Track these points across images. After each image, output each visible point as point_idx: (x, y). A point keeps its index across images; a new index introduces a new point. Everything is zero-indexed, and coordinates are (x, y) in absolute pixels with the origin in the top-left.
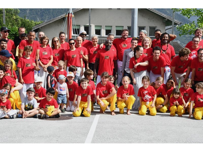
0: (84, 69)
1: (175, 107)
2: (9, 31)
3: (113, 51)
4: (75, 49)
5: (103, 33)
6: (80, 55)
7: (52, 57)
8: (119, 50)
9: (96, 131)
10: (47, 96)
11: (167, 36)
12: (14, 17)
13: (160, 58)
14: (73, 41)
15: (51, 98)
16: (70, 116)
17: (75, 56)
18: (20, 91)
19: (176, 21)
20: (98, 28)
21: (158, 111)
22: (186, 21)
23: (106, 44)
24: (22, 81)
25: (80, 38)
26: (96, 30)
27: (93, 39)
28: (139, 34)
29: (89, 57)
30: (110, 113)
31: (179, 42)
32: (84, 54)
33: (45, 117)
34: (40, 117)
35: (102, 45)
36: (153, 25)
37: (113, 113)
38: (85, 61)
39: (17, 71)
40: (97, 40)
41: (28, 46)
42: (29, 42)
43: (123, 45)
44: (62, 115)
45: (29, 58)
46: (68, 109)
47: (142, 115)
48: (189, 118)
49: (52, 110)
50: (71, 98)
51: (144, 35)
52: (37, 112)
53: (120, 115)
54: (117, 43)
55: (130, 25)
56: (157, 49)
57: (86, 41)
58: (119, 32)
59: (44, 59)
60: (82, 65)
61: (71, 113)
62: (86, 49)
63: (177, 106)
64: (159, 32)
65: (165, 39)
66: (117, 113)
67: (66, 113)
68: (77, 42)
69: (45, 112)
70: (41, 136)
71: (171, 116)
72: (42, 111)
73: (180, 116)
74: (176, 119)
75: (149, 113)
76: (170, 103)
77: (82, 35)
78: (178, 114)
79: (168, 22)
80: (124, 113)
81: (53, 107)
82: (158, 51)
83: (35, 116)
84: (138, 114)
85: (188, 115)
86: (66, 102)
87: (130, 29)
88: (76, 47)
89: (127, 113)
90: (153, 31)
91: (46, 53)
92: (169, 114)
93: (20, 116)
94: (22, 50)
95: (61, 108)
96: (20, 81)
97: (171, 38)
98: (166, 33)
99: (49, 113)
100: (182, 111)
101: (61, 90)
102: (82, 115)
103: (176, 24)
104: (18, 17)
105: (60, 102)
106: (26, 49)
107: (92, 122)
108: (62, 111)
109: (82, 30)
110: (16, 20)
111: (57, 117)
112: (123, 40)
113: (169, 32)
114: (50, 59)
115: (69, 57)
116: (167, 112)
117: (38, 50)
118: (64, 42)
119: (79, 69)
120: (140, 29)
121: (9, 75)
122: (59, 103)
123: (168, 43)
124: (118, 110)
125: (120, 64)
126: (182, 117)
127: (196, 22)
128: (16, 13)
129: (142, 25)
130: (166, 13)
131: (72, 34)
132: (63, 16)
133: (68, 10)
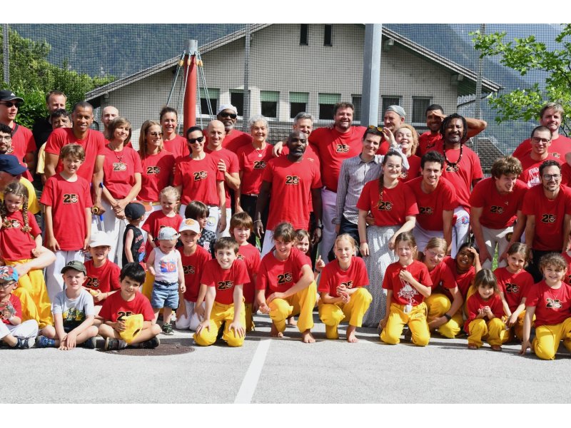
0: (229, 211)
1: (483, 323)
2: (18, 103)
3: (309, 163)
4: (203, 155)
5: (284, 112)
6: (218, 172)
7: (138, 177)
8: (326, 161)
10: (123, 286)
11: (459, 122)
12: (35, 64)
13: (441, 184)
14: (197, 134)
15: (133, 292)
16: (188, 345)
17: (204, 175)
18: (47, 271)
19: (487, 82)
20: (271, 99)
21: (434, 332)
22: (516, 85)
23: (292, 142)
24: (54, 242)
25: (219, 125)
26: (263, 103)
27: (254, 127)
28: (384, 118)
29: (242, 178)
30: (299, 337)
31: (495, 142)
32: (230, 171)
33: (115, 346)
34: (102, 347)
35: (279, 147)
36: (423, 92)
37: (308, 337)
38: (230, 189)
39: (41, 214)
40: (266, 131)
41: (71, 146)
42: (74, 134)
44: (164, 341)
45: (73, 179)
46: (182, 322)
47: (390, 343)
48: (521, 353)
49: (136, 326)
50: (191, 294)
51: (397, 120)
52: (95, 330)
53: (327, 342)
54: (321, 140)
55: (359, 91)
56: (433, 159)
57: (235, 132)
58: (327, 111)
59: (116, 182)
60: (224, 200)
61: (190, 335)
62: (234, 156)
63: (487, 319)
64: (438, 112)
65: (454, 133)
66: (319, 336)
67: (176, 335)
68: (209, 134)
69: (117, 332)
71: (470, 347)
72: (109, 329)
73: (496, 348)
74: (484, 357)
75: (408, 338)
76: (466, 312)
77: (224, 116)
78: (489, 342)
79: (464, 86)
80: (338, 338)
81: (140, 316)
82: (437, 166)
83: (86, 344)
84: (378, 340)
85: (519, 347)
86: (175, 304)
87: (360, 102)
88: (206, 150)
89: (346, 338)
90: (422, 108)
91: (123, 167)
92: (466, 342)
93: (44, 341)
94: (55, 157)
95: (161, 320)
96: (46, 243)
97: (471, 130)
98: (456, 116)
99: (128, 336)
100: (503, 335)
101: (164, 271)
102: (220, 342)
103: (486, 90)
104: (46, 63)
105: (161, 303)
106: (64, 154)
107: (248, 362)
108: (165, 330)
110: (41, 72)
111: (149, 345)
112: (337, 132)
113: (467, 111)
114: (133, 183)
115: (188, 177)
116: (458, 336)
117: (101, 158)
118: (173, 136)
119: (215, 213)
121: (16, 225)
122: (155, 308)
123: (462, 142)
124: (321, 328)
125: (330, 199)
126: (500, 350)
127: (543, 85)
128: (40, 53)
129: (392, 92)
130: (458, 59)
131: (197, 112)
132: (172, 62)
133: (187, 46)
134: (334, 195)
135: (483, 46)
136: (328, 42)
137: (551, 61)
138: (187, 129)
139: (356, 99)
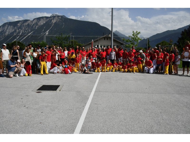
4: (94, 52)
5: (103, 47)
6: (95, 54)
7: (86, 55)
9: (100, 77)
12: (77, 43)
14: (93, 50)
19: (124, 44)
20: (101, 46)
22: (127, 44)
23: (103, 50)
25: (95, 48)
36: (118, 45)
43: (108, 50)
54: (106, 50)
55: (111, 45)
57: (97, 49)
58: (107, 47)
62: (97, 52)
66: (106, 71)
70: (83, 79)
77: (96, 48)
79: (122, 44)
87: (111, 46)
90: (117, 47)
91: (84, 54)
101: (89, 65)
103: (124, 45)
107: (99, 75)
109: (96, 46)
110: (77, 44)
118: (90, 50)
120: (114, 46)
128: (77, 42)
129: (114, 45)
130: (121, 41)
131: (93, 48)
132: (91, 42)
133: (92, 40)
134: (108, 56)
135: (123, 40)
136: (107, 40)
137: (130, 41)
138: (92, 49)
139: (110, 46)
